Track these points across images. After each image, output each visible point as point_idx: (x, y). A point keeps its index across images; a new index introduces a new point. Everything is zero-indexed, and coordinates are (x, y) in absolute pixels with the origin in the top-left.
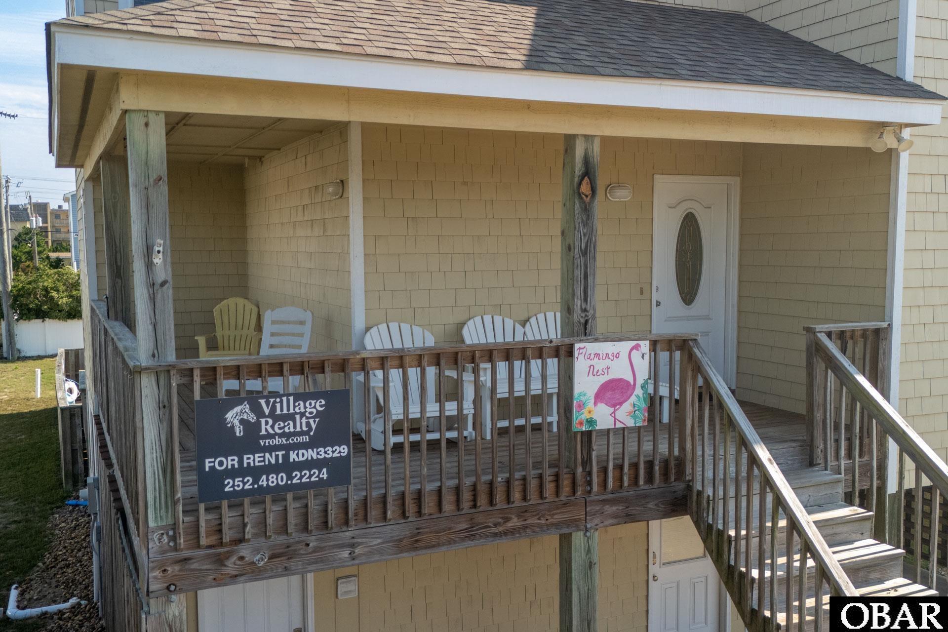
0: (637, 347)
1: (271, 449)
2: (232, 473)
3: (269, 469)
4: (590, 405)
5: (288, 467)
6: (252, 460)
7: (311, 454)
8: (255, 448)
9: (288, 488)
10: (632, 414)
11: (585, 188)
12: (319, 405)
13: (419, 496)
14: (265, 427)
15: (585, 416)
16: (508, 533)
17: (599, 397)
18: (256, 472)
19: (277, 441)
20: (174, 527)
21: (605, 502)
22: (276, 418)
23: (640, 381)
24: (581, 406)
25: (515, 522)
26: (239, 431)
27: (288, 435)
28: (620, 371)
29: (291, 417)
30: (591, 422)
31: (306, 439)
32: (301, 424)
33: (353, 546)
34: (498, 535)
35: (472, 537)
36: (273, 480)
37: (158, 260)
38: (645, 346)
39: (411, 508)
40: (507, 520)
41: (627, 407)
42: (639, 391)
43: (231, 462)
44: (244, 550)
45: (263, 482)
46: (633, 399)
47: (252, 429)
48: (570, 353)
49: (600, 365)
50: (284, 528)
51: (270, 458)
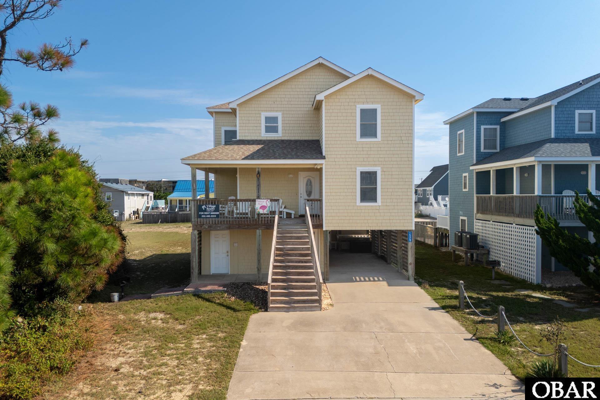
0: (267, 201)
1: (208, 212)
2: (203, 215)
3: (208, 215)
4: (259, 209)
5: (210, 215)
7: (214, 213)
8: (206, 212)
9: (210, 218)
10: (267, 211)
11: (258, 175)
14: (207, 209)
15: (258, 211)
16: (245, 228)
17: (261, 208)
18: (206, 215)
20: (195, 221)
21: (262, 225)
22: (209, 208)
23: (268, 206)
24: (257, 209)
25: (246, 227)
26: (204, 209)
28: (264, 204)
29: (211, 208)
30: (259, 212)
32: (212, 209)
33: (220, 227)
34: (243, 228)
35: (239, 228)
38: (269, 200)
41: (266, 210)
42: (268, 208)
43: (203, 213)
44: (205, 226)
45: (207, 216)
46: (267, 209)
47: (205, 209)
48: (255, 201)
49: (260, 203)
50: (209, 223)
51: (208, 213)
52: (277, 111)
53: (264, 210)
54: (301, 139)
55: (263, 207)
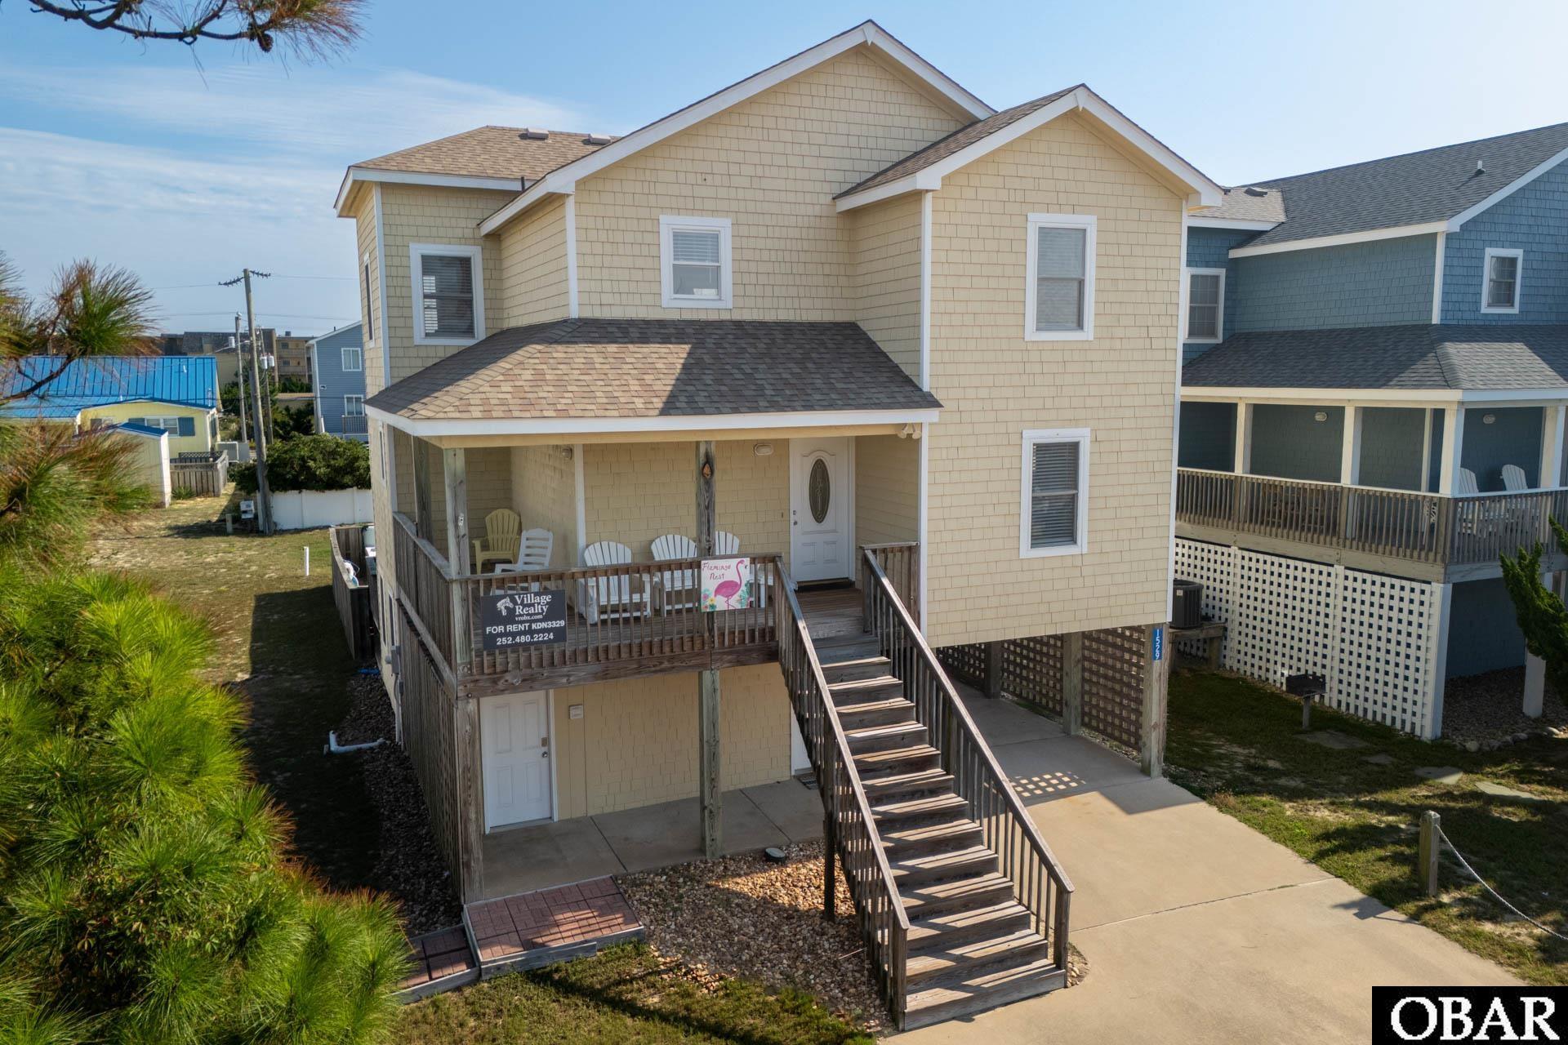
0: (741, 562)
1: (522, 622)
2: (501, 635)
4: (712, 596)
5: (531, 632)
6: (511, 628)
7: (544, 625)
8: (513, 622)
9: (531, 643)
10: (740, 601)
11: (707, 470)
12: (548, 598)
13: (606, 649)
14: (519, 610)
15: (708, 603)
16: (661, 671)
17: (718, 591)
18: (514, 635)
19: (525, 618)
20: (470, 663)
21: (724, 653)
22: (524, 606)
23: (744, 582)
24: (706, 597)
25: (666, 665)
26: (504, 613)
27: (531, 615)
28: (731, 576)
29: (533, 605)
30: (712, 606)
31: (540, 617)
32: (538, 609)
33: (569, 676)
34: (655, 672)
35: (639, 673)
36: (523, 639)
37: (461, 524)
38: (747, 561)
39: (602, 656)
40: (661, 663)
41: (736, 597)
42: (743, 588)
43: (500, 629)
44: (508, 677)
45: (518, 640)
46: (740, 592)
47: (511, 611)
48: (699, 566)
49: (717, 573)
50: (529, 665)
51: (521, 627)
52: (714, 212)
53: (728, 596)
54: (798, 319)
55: (727, 588)
